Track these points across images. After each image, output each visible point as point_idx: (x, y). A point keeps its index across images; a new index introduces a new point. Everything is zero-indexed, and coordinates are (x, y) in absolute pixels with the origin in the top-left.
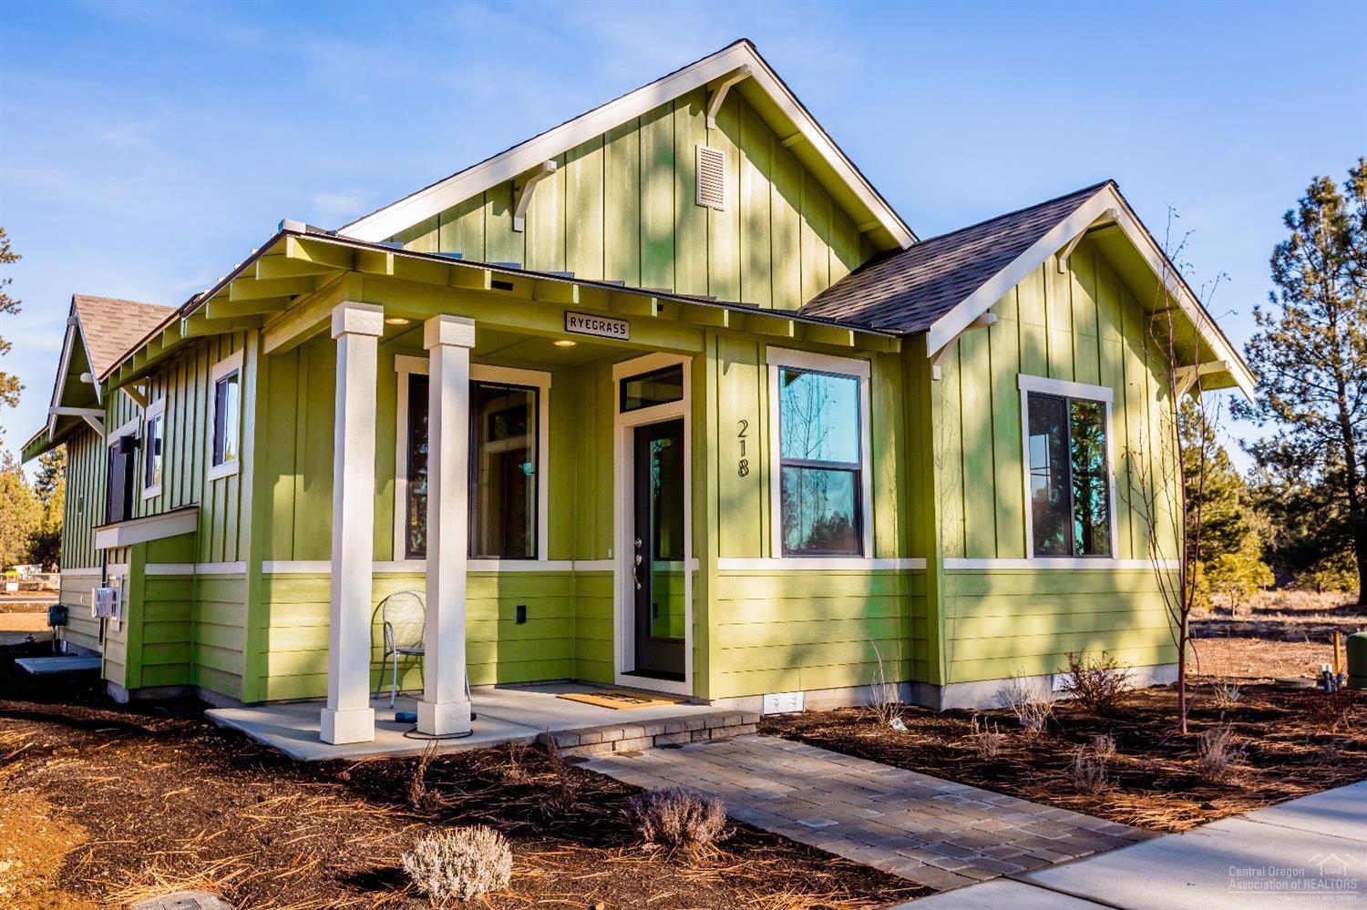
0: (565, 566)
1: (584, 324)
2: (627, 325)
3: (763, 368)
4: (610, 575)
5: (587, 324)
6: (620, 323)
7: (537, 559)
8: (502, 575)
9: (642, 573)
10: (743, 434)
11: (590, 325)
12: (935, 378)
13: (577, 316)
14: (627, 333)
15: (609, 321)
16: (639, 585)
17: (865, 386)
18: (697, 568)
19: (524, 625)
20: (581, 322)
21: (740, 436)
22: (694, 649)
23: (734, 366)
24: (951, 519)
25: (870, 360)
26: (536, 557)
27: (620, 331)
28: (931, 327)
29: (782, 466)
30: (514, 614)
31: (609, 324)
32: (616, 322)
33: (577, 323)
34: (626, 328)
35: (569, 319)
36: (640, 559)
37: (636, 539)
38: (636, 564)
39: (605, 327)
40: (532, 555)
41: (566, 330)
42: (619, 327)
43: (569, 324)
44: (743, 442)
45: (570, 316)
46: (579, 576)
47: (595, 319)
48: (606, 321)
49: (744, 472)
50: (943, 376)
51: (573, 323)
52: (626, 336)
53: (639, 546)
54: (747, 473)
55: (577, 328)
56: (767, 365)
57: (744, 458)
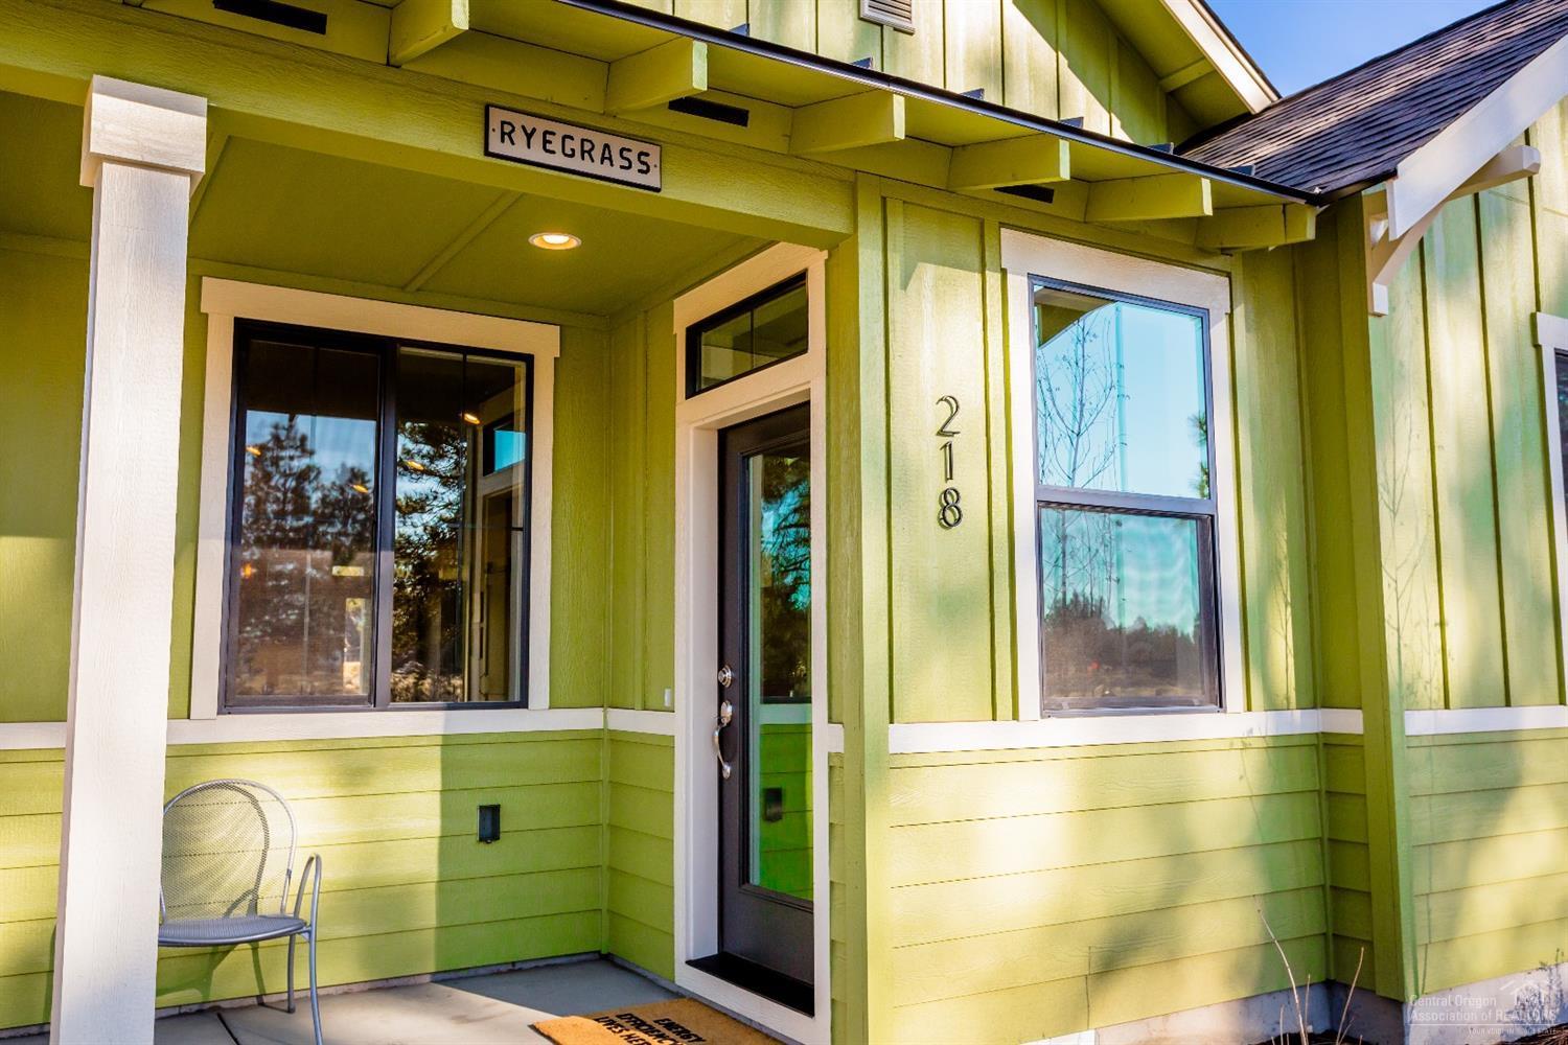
0: (589, 719)
1: (537, 140)
2: (654, 151)
3: (993, 278)
4: (666, 745)
5: (546, 142)
6: (637, 147)
7: (526, 706)
8: (449, 743)
9: (732, 741)
10: (947, 429)
11: (556, 145)
12: (1376, 310)
13: (518, 120)
14: (655, 172)
15: (609, 139)
16: (727, 769)
17: (1219, 331)
18: (839, 747)
19: (495, 845)
20: (529, 136)
21: (941, 433)
22: (832, 942)
23: (928, 273)
24: (1418, 624)
25: (1229, 275)
26: (523, 704)
27: (636, 165)
28: (1400, 167)
29: (1043, 504)
30: (473, 824)
31: (607, 146)
32: (627, 143)
33: (519, 136)
34: (653, 160)
35: (495, 124)
36: (728, 710)
37: (721, 666)
38: (720, 722)
39: (597, 154)
40: (517, 698)
41: (487, 153)
42: (633, 156)
43: (494, 137)
44: (948, 447)
45: (497, 117)
46: (613, 740)
47: (570, 130)
48: (600, 140)
49: (950, 518)
50: (1393, 309)
51: (506, 135)
52: (652, 179)
53: (727, 684)
54: (958, 521)
55: (519, 149)
56: (1004, 272)
57: (950, 484)
